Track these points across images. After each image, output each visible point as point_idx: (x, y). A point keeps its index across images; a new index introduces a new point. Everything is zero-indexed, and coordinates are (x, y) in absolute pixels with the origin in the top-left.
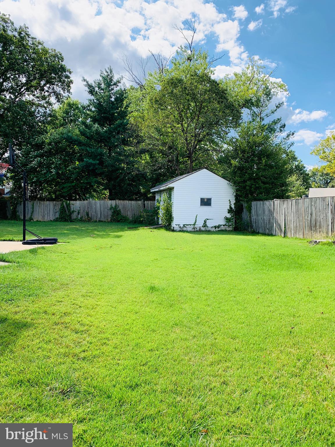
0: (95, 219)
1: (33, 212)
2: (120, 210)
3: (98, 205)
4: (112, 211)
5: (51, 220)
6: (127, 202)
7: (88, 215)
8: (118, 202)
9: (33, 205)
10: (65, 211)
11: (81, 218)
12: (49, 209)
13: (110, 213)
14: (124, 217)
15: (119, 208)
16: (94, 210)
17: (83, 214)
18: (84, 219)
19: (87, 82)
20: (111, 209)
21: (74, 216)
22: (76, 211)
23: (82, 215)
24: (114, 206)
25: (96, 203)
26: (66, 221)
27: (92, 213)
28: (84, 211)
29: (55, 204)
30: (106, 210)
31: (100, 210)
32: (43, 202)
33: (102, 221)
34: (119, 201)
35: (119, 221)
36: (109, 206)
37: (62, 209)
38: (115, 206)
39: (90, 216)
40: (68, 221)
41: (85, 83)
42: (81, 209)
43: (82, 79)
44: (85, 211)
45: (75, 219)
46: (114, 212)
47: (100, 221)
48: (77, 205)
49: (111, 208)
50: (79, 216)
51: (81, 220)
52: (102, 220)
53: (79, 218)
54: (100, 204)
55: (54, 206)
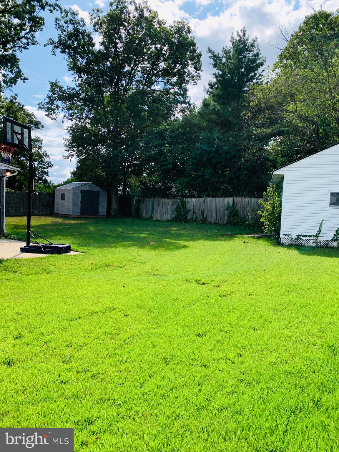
0: (210, 220)
1: (153, 210)
2: (238, 210)
3: (214, 204)
4: (229, 211)
5: (168, 220)
6: (246, 199)
7: (203, 215)
8: (238, 200)
9: (153, 203)
10: (181, 210)
11: (196, 218)
12: (167, 207)
13: (226, 213)
14: (242, 219)
15: (237, 208)
16: (209, 210)
17: (198, 214)
18: (199, 219)
19: (213, 53)
20: (227, 209)
21: (190, 216)
22: (191, 210)
23: (197, 215)
24: (231, 204)
25: (211, 201)
26: (180, 221)
27: (207, 213)
28: (199, 210)
29: (174, 202)
30: (222, 209)
31: (215, 210)
32: (162, 200)
35: (235, 225)
36: (226, 204)
37: (178, 208)
38: (233, 205)
39: (205, 216)
40: (182, 222)
41: (210, 55)
42: (197, 208)
43: (207, 50)
44: (201, 211)
45: (190, 220)
46: (230, 213)
47: (215, 223)
48: (192, 203)
49: (228, 207)
50: (195, 216)
51: (196, 221)
52: (217, 222)
53: (194, 219)
54: (216, 202)
55: (173, 204)
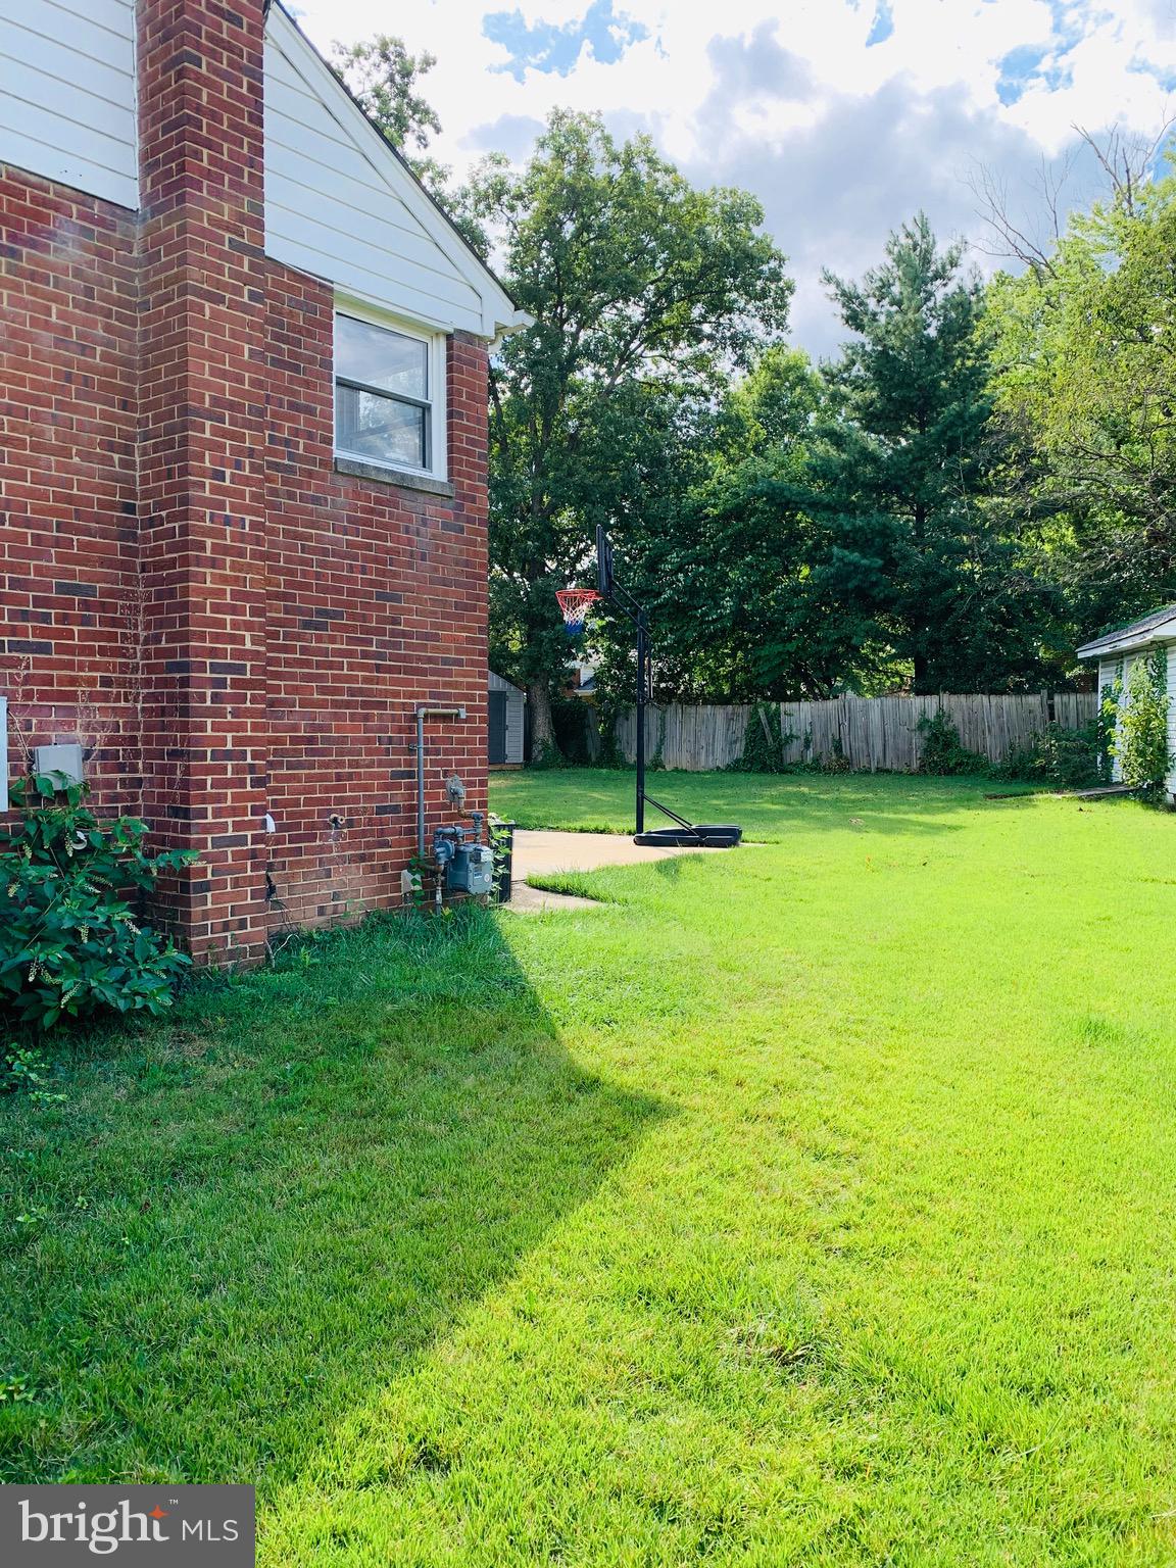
0: (864, 762)
1: (662, 741)
2: (955, 729)
3: (875, 716)
4: (926, 734)
5: (718, 768)
6: (981, 700)
7: (838, 748)
8: (949, 701)
9: (663, 720)
10: (764, 737)
11: (816, 760)
12: (711, 731)
13: (918, 741)
14: (969, 757)
15: (951, 724)
16: (861, 733)
17: (821, 747)
18: (824, 762)
19: (838, 285)
20: (920, 727)
21: (793, 753)
22: (797, 738)
23: (819, 751)
24: (931, 715)
25: (866, 708)
26: (765, 769)
27: (852, 744)
28: (825, 735)
29: (733, 714)
30: (904, 730)
31: (880, 734)
32: (692, 710)
33: (888, 771)
34: (954, 698)
35: (950, 772)
36: (916, 717)
37: (754, 732)
38: (938, 716)
39: (846, 751)
40: (772, 770)
41: (832, 289)
42: (817, 729)
43: (822, 276)
44: (830, 737)
45: (796, 765)
46: (934, 738)
47: (880, 771)
48: (801, 715)
49: (923, 724)
50: (810, 754)
51: (817, 769)
52: (888, 766)
53: (809, 761)
54: (882, 711)
55: (729, 720)
